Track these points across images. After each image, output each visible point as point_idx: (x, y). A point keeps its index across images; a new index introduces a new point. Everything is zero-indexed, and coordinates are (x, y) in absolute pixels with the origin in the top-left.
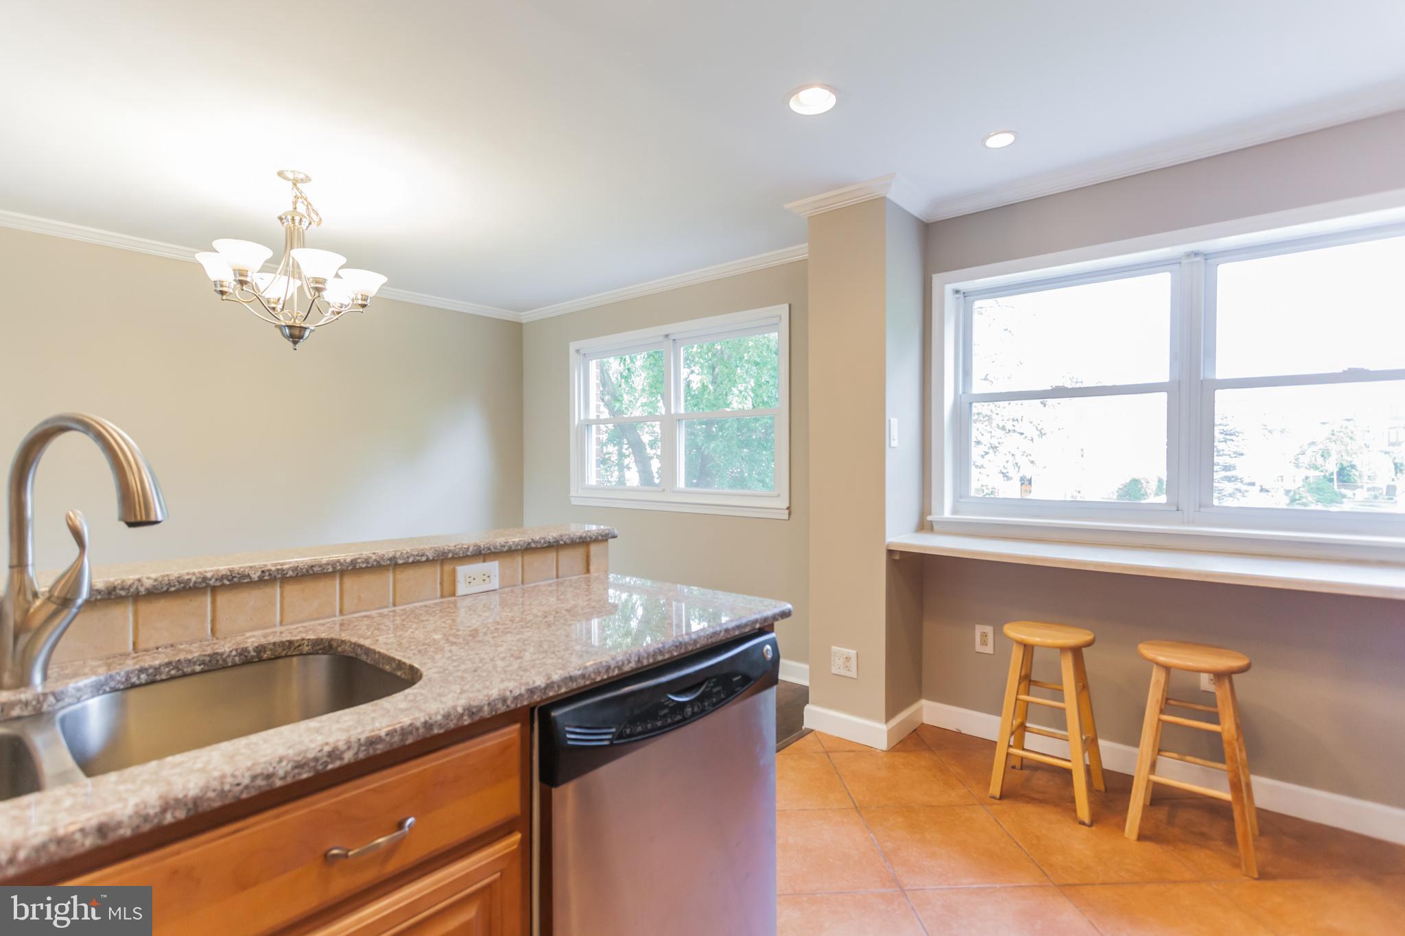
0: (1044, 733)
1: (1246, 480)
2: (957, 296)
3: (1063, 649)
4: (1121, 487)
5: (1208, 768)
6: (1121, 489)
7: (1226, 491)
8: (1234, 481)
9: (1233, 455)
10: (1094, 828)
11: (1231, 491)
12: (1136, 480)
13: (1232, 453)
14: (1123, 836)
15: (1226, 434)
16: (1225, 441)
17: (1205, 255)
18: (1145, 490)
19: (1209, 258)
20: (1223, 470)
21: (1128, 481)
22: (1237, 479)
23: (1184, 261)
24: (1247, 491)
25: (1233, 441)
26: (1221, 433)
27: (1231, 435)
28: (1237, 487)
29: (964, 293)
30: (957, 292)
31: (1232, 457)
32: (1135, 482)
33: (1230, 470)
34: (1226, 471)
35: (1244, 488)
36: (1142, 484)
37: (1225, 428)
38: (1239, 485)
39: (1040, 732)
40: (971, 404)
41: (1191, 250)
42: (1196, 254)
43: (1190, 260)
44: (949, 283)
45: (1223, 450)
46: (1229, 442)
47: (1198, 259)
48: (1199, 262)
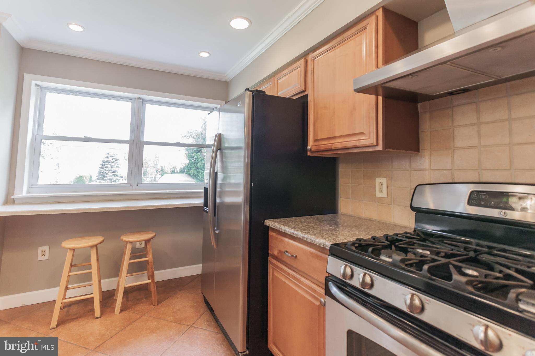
0: (77, 287)
1: (120, 176)
2: (38, 87)
3: (92, 247)
4: (75, 179)
5: (137, 275)
6: (75, 180)
7: (113, 180)
8: (116, 176)
9: (116, 167)
10: (102, 318)
11: (115, 179)
12: (82, 177)
13: (115, 167)
14: (114, 314)
15: (114, 160)
16: (114, 163)
17: (143, 100)
18: (85, 180)
19: (144, 101)
20: (113, 172)
21: (78, 177)
22: (117, 175)
23: (137, 100)
24: (120, 180)
25: (116, 162)
26: (113, 160)
27: (116, 160)
28: (116, 178)
29: (41, 87)
30: (37, 85)
31: (115, 168)
32: (81, 177)
33: (115, 172)
34: (114, 173)
35: (119, 178)
36: (84, 178)
37: (114, 158)
38: (117, 178)
39: (75, 287)
40: (41, 140)
41: (139, 97)
42: (141, 99)
43: (138, 100)
44: (34, 80)
45: (113, 165)
46: (115, 163)
47: (141, 100)
48: (141, 101)
